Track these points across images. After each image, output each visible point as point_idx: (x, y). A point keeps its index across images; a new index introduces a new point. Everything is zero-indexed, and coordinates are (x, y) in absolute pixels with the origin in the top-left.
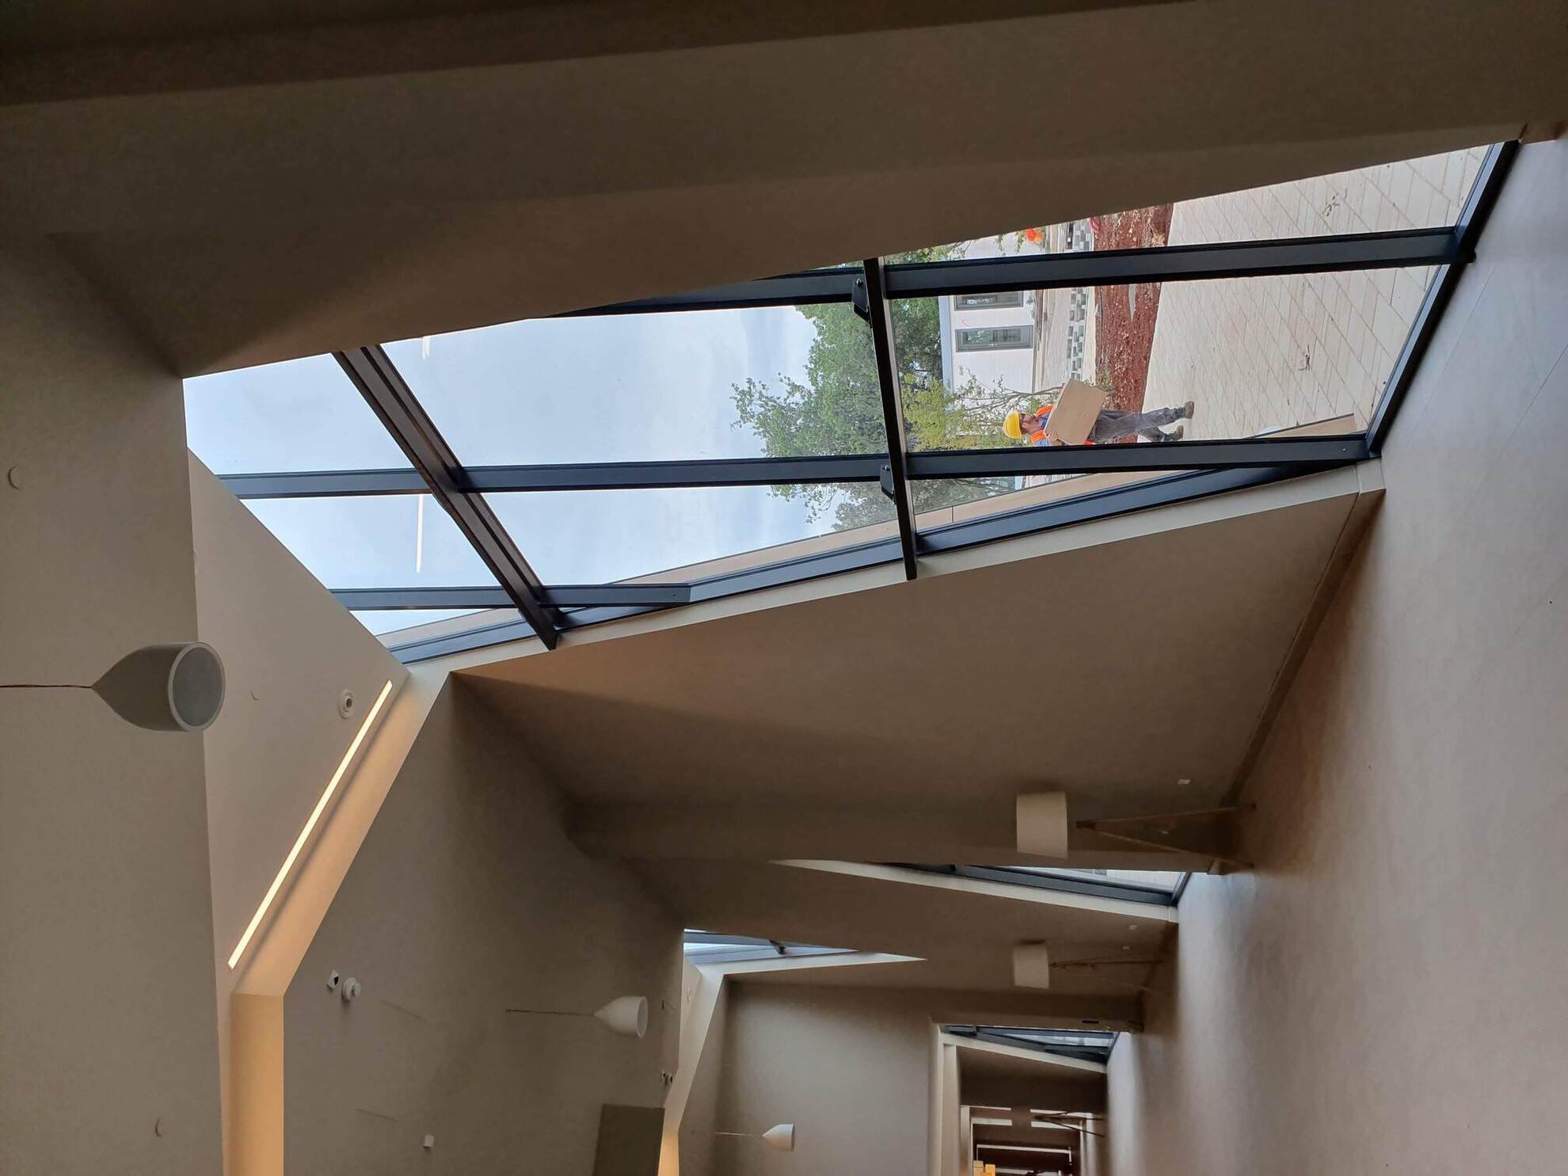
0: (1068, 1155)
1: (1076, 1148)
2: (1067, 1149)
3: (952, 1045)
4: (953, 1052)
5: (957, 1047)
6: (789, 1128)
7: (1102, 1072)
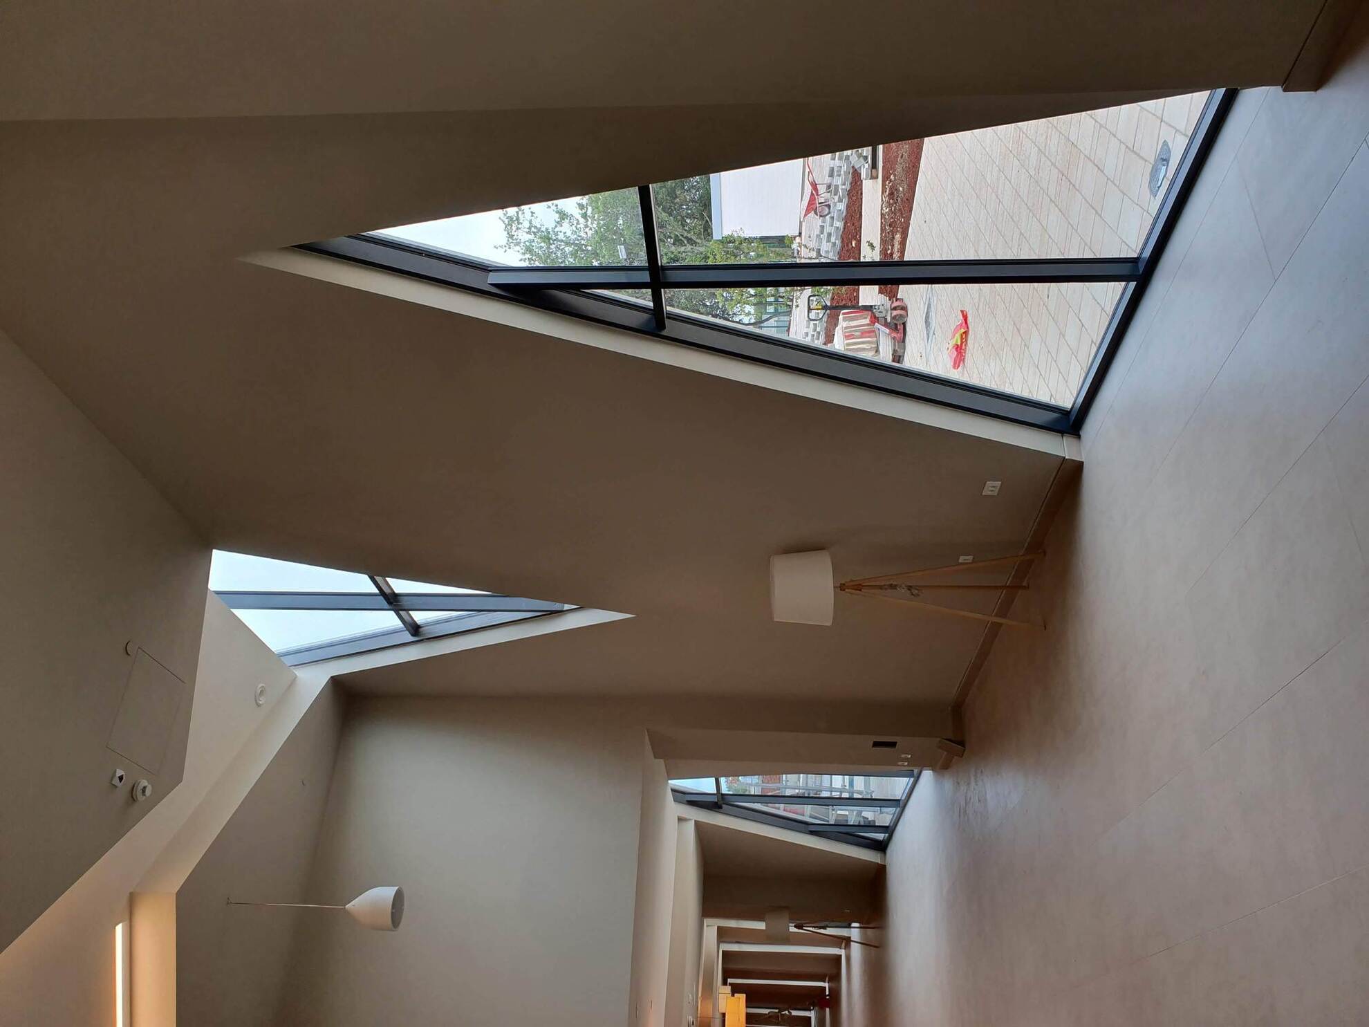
0: (825, 988)
1: (835, 977)
2: (824, 982)
3: (691, 820)
4: (690, 828)
5: (696, 822)
6: (388, 893)
7: (879, 861)
